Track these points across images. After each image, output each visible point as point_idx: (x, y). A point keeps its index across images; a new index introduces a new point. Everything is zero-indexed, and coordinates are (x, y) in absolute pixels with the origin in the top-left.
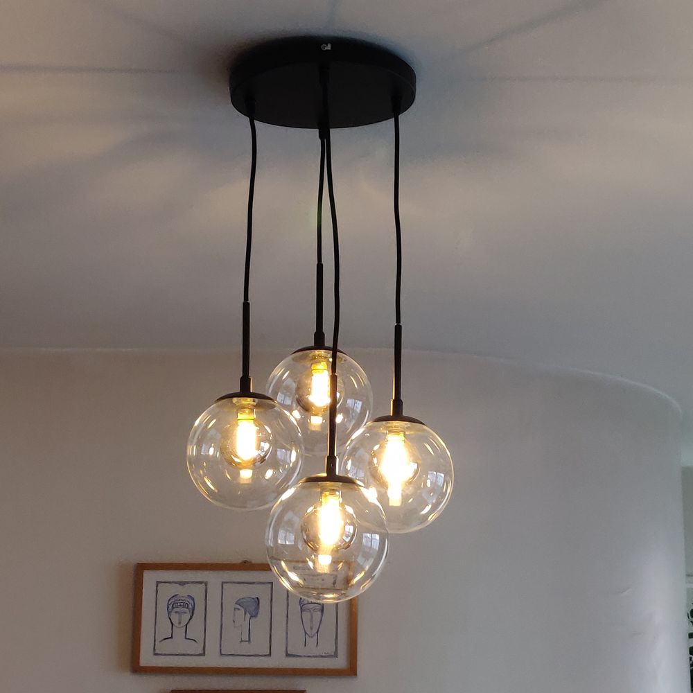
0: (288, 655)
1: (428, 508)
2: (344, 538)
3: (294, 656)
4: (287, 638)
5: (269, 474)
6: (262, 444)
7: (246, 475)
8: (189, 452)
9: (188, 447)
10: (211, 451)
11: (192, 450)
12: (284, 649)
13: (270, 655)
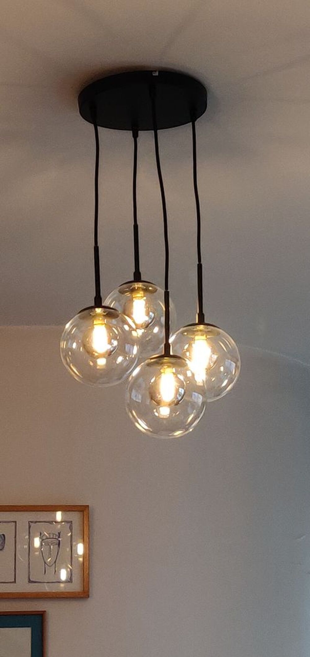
0: (30, 581)
1: (225, 382)
2: (178, 396)
3: (35, 582)
4: (29, 568)
5: (120, 359)
6: (112, 341)
7: (102, 362)
8: (62, 346)
9: (61, 343)
10: (74, 345)
11: (63, 345)
12: (27, 576)
13: (15, 582)
